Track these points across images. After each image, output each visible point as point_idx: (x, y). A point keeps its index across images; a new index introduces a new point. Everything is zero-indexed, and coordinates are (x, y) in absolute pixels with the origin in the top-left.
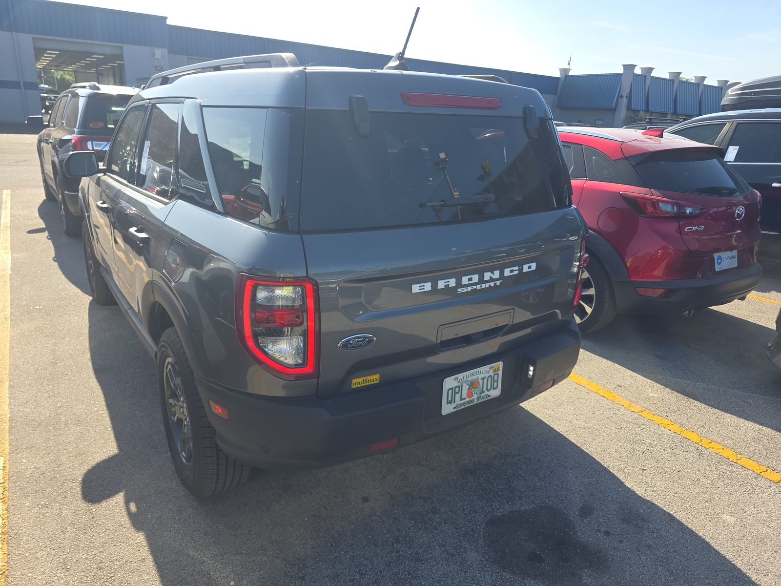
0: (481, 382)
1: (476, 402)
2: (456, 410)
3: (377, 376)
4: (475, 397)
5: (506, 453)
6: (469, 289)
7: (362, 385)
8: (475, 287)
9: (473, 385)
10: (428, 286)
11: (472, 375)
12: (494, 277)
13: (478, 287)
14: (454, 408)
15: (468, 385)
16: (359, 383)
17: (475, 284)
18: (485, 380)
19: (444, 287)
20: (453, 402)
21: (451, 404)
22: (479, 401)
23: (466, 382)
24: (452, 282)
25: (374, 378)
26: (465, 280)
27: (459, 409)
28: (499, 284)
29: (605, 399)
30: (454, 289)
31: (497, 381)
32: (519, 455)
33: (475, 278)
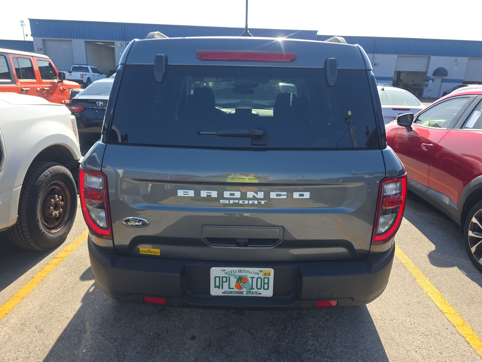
0: (250, 280)
1: (245, 294)
2: (224, 295)
3: (158, 250)
4: (244, 290)
5: (321, 352)
6: (231, 202)
7: (147, 253)
8: (237, 201)
9: (241, 280)
10: (191, 193)
11: (240, 271)
12: (258, 197)
13: (241, 202)
14: (223, 293)
15: (236, 278)
16: (145, 252)
17: (238, 199)
18: (255, 280)
19: (206, 196)
20: (221, 287)
21: (219, 288)
22: (249, 295)
23: (235, 276)
24: (214, 194)
25: (156, 251)
26: (227, 194)
27: (227, 295)
28: (264, 203)
29: (467, 345)
30: (217, 200)
31: (268, 284)
32: (330, 358)
33: (238, 194)
